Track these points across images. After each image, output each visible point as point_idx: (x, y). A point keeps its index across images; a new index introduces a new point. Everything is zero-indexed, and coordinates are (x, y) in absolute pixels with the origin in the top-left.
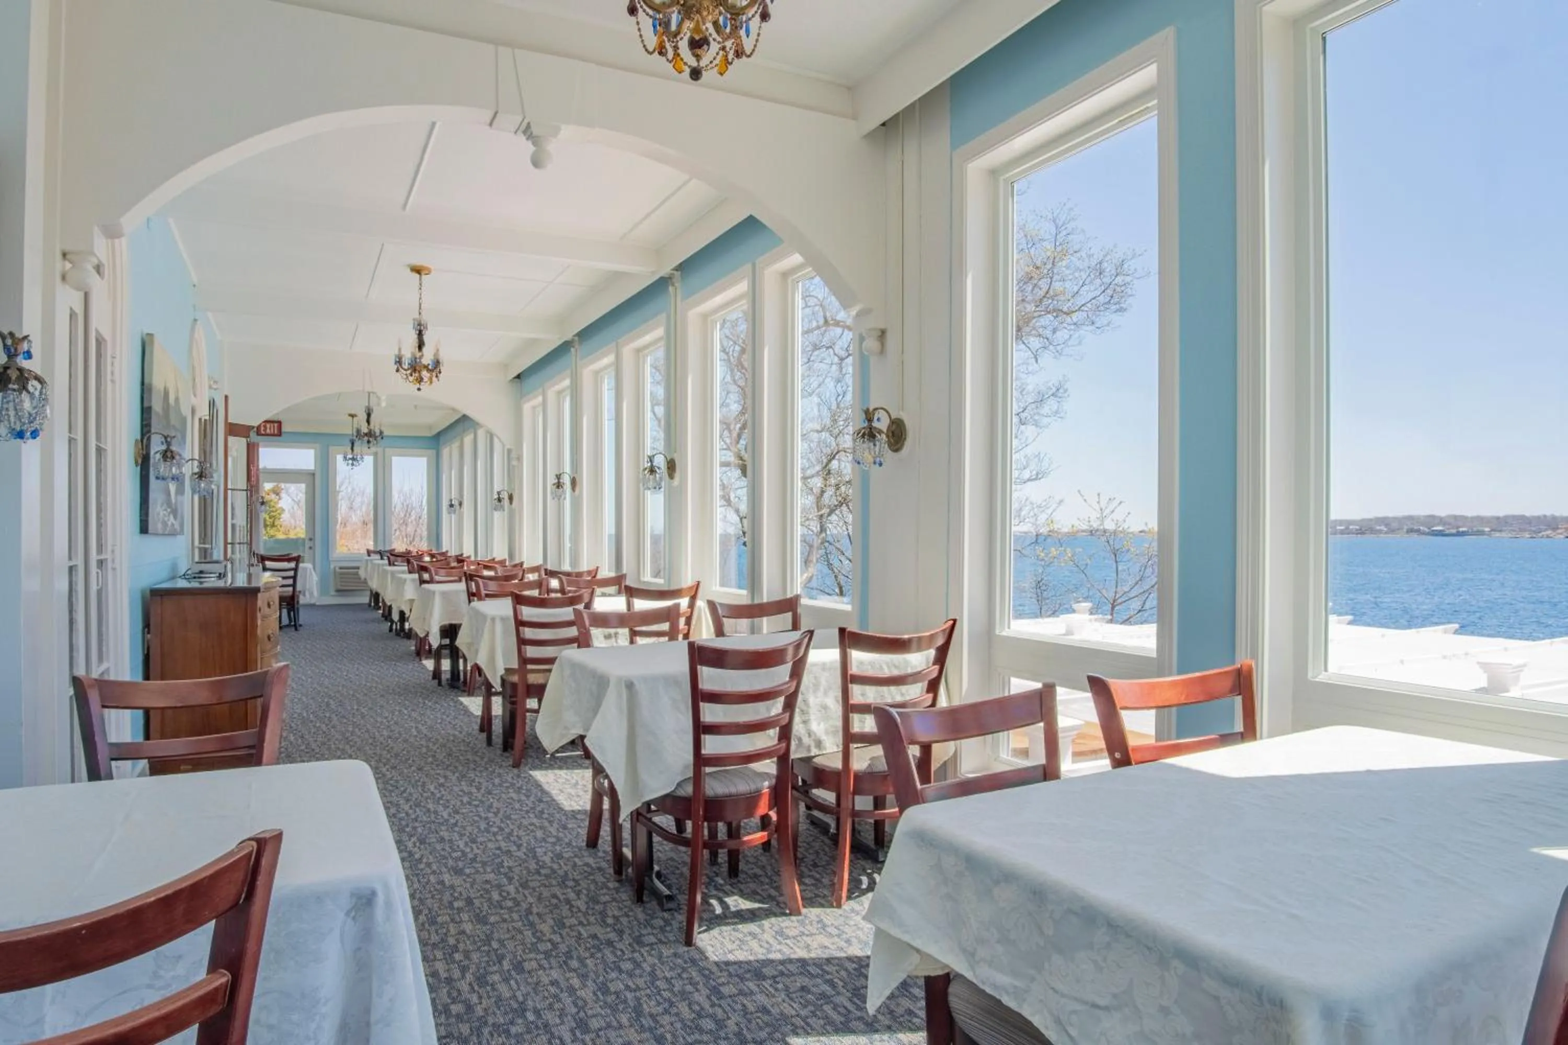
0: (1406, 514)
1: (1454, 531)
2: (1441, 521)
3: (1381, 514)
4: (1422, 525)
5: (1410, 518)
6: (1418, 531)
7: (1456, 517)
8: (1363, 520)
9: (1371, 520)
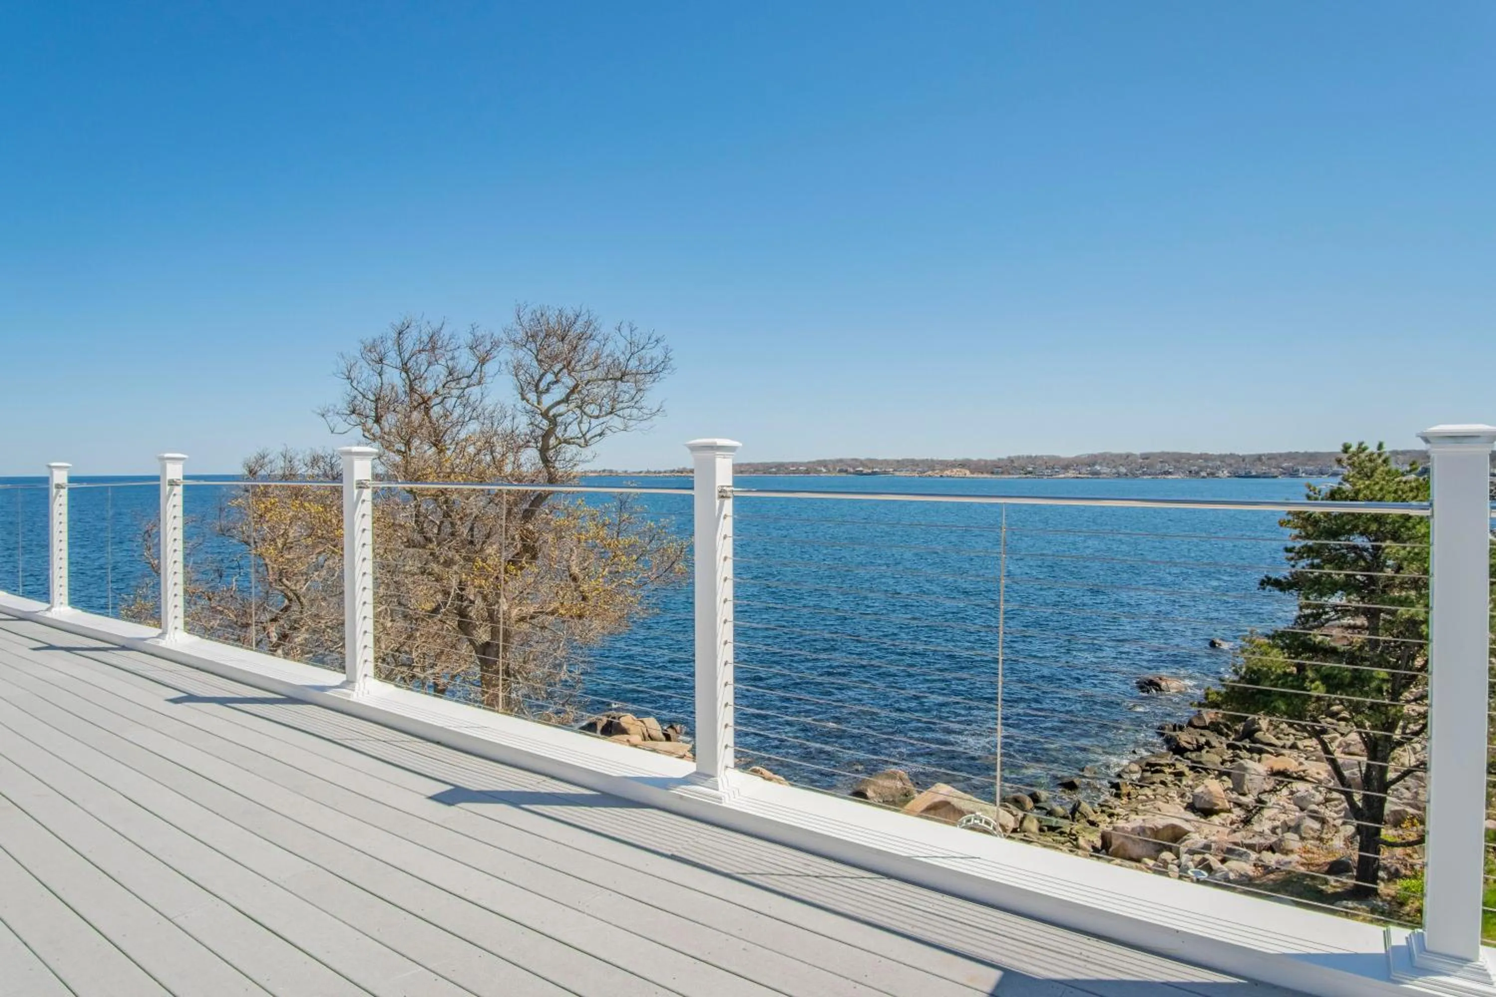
0: (838, 457)
1: (870, 471)
2: (862, 463)
3: (821, 458)
4: (850, 466)
5: (841, 461)
6: (846, 471)
7: (871, 460)
8: (809, 463)
9: (814, 463)
